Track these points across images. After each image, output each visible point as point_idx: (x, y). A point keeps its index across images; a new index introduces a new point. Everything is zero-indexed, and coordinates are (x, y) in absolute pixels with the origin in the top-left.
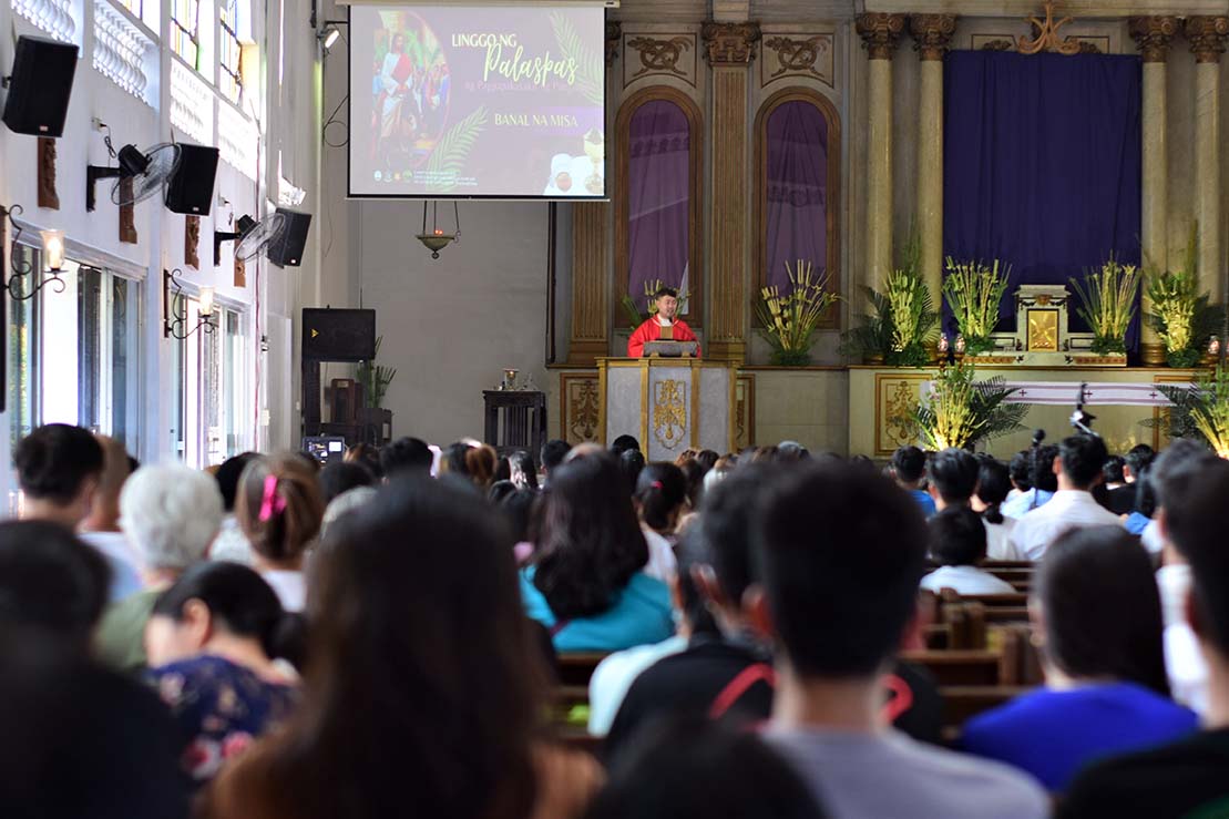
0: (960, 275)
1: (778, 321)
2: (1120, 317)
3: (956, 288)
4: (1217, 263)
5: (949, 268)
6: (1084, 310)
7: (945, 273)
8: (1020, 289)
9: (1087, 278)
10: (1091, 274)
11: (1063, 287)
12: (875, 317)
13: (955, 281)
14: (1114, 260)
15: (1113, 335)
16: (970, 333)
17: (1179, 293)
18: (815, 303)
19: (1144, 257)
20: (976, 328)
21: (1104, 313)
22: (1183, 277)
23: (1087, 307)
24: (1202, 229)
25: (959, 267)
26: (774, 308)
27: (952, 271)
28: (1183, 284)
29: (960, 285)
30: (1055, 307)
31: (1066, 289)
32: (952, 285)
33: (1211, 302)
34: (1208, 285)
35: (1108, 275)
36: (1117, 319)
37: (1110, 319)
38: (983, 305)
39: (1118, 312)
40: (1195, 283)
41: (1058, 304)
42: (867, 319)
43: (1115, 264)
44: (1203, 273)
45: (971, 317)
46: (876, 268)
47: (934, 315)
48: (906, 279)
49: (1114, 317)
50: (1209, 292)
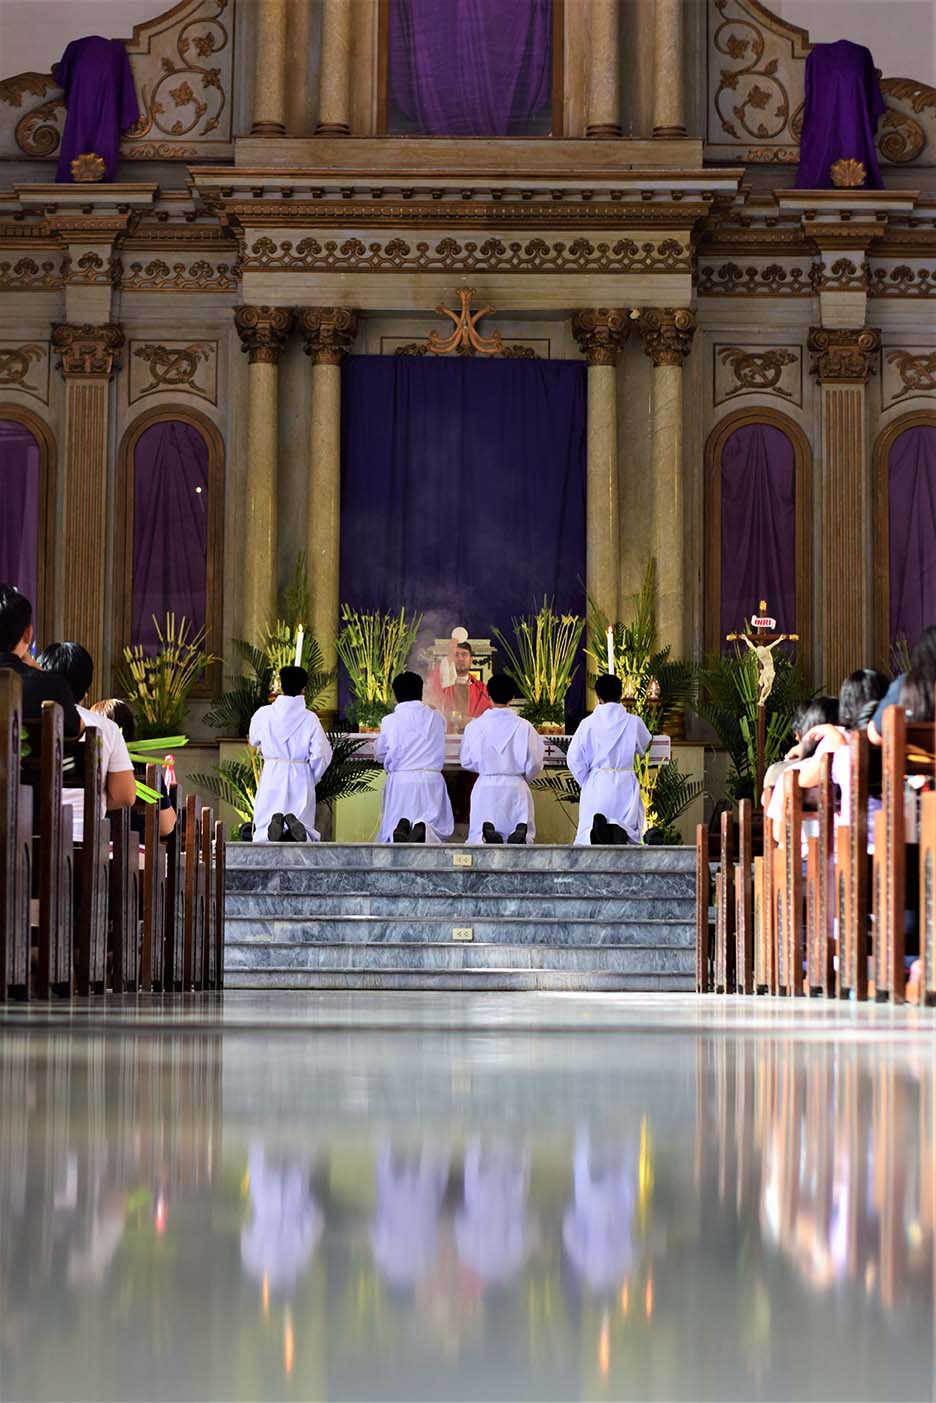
0: (359, 627)
1: (143, 688)
2: (558, 677)
3: (354, 643)
4: (679, 612)
5: (345, 618)
6: (512, 669)
7: (342, 625)
8: (433, 644)
9: (517, 631)
10: (520, 624)
11: (488, 642)
12: (255, 679)
13: (352, 634)
14: (549, 607)
15: (548, 701)
16: (371, 698)
17: (630, 648)
18: (188, 666)
19: (589, 604)
20: (378, 692)
21: (537, 673)
22: (636, 628)
23: (516, 665)
24: (660, 569)
25: (356, 617)
26: (138, 672)
27: (349, 622)
28: (636, 637)
29: (358, 639)
30: (478, 666)
31: (492, 645)
32: (349, 637)
33: (671, 659)
34: (670, 637)
35: (540, 624)
36: (553, 680)
37: (544, 680)
38: (387, 665)
39: (553, 673)
40: (653, 634)
41: (481, 663)
42: (244, 681)
43: (550, 611)
44: (662, 625)
45: (371, 678)
46: (255, 617)
47: (325, 677)
48: (288, 629)
49: (549, 679)
50: (669, 648)
